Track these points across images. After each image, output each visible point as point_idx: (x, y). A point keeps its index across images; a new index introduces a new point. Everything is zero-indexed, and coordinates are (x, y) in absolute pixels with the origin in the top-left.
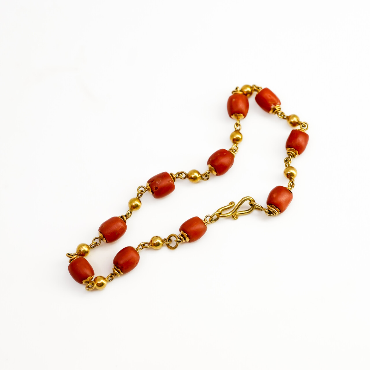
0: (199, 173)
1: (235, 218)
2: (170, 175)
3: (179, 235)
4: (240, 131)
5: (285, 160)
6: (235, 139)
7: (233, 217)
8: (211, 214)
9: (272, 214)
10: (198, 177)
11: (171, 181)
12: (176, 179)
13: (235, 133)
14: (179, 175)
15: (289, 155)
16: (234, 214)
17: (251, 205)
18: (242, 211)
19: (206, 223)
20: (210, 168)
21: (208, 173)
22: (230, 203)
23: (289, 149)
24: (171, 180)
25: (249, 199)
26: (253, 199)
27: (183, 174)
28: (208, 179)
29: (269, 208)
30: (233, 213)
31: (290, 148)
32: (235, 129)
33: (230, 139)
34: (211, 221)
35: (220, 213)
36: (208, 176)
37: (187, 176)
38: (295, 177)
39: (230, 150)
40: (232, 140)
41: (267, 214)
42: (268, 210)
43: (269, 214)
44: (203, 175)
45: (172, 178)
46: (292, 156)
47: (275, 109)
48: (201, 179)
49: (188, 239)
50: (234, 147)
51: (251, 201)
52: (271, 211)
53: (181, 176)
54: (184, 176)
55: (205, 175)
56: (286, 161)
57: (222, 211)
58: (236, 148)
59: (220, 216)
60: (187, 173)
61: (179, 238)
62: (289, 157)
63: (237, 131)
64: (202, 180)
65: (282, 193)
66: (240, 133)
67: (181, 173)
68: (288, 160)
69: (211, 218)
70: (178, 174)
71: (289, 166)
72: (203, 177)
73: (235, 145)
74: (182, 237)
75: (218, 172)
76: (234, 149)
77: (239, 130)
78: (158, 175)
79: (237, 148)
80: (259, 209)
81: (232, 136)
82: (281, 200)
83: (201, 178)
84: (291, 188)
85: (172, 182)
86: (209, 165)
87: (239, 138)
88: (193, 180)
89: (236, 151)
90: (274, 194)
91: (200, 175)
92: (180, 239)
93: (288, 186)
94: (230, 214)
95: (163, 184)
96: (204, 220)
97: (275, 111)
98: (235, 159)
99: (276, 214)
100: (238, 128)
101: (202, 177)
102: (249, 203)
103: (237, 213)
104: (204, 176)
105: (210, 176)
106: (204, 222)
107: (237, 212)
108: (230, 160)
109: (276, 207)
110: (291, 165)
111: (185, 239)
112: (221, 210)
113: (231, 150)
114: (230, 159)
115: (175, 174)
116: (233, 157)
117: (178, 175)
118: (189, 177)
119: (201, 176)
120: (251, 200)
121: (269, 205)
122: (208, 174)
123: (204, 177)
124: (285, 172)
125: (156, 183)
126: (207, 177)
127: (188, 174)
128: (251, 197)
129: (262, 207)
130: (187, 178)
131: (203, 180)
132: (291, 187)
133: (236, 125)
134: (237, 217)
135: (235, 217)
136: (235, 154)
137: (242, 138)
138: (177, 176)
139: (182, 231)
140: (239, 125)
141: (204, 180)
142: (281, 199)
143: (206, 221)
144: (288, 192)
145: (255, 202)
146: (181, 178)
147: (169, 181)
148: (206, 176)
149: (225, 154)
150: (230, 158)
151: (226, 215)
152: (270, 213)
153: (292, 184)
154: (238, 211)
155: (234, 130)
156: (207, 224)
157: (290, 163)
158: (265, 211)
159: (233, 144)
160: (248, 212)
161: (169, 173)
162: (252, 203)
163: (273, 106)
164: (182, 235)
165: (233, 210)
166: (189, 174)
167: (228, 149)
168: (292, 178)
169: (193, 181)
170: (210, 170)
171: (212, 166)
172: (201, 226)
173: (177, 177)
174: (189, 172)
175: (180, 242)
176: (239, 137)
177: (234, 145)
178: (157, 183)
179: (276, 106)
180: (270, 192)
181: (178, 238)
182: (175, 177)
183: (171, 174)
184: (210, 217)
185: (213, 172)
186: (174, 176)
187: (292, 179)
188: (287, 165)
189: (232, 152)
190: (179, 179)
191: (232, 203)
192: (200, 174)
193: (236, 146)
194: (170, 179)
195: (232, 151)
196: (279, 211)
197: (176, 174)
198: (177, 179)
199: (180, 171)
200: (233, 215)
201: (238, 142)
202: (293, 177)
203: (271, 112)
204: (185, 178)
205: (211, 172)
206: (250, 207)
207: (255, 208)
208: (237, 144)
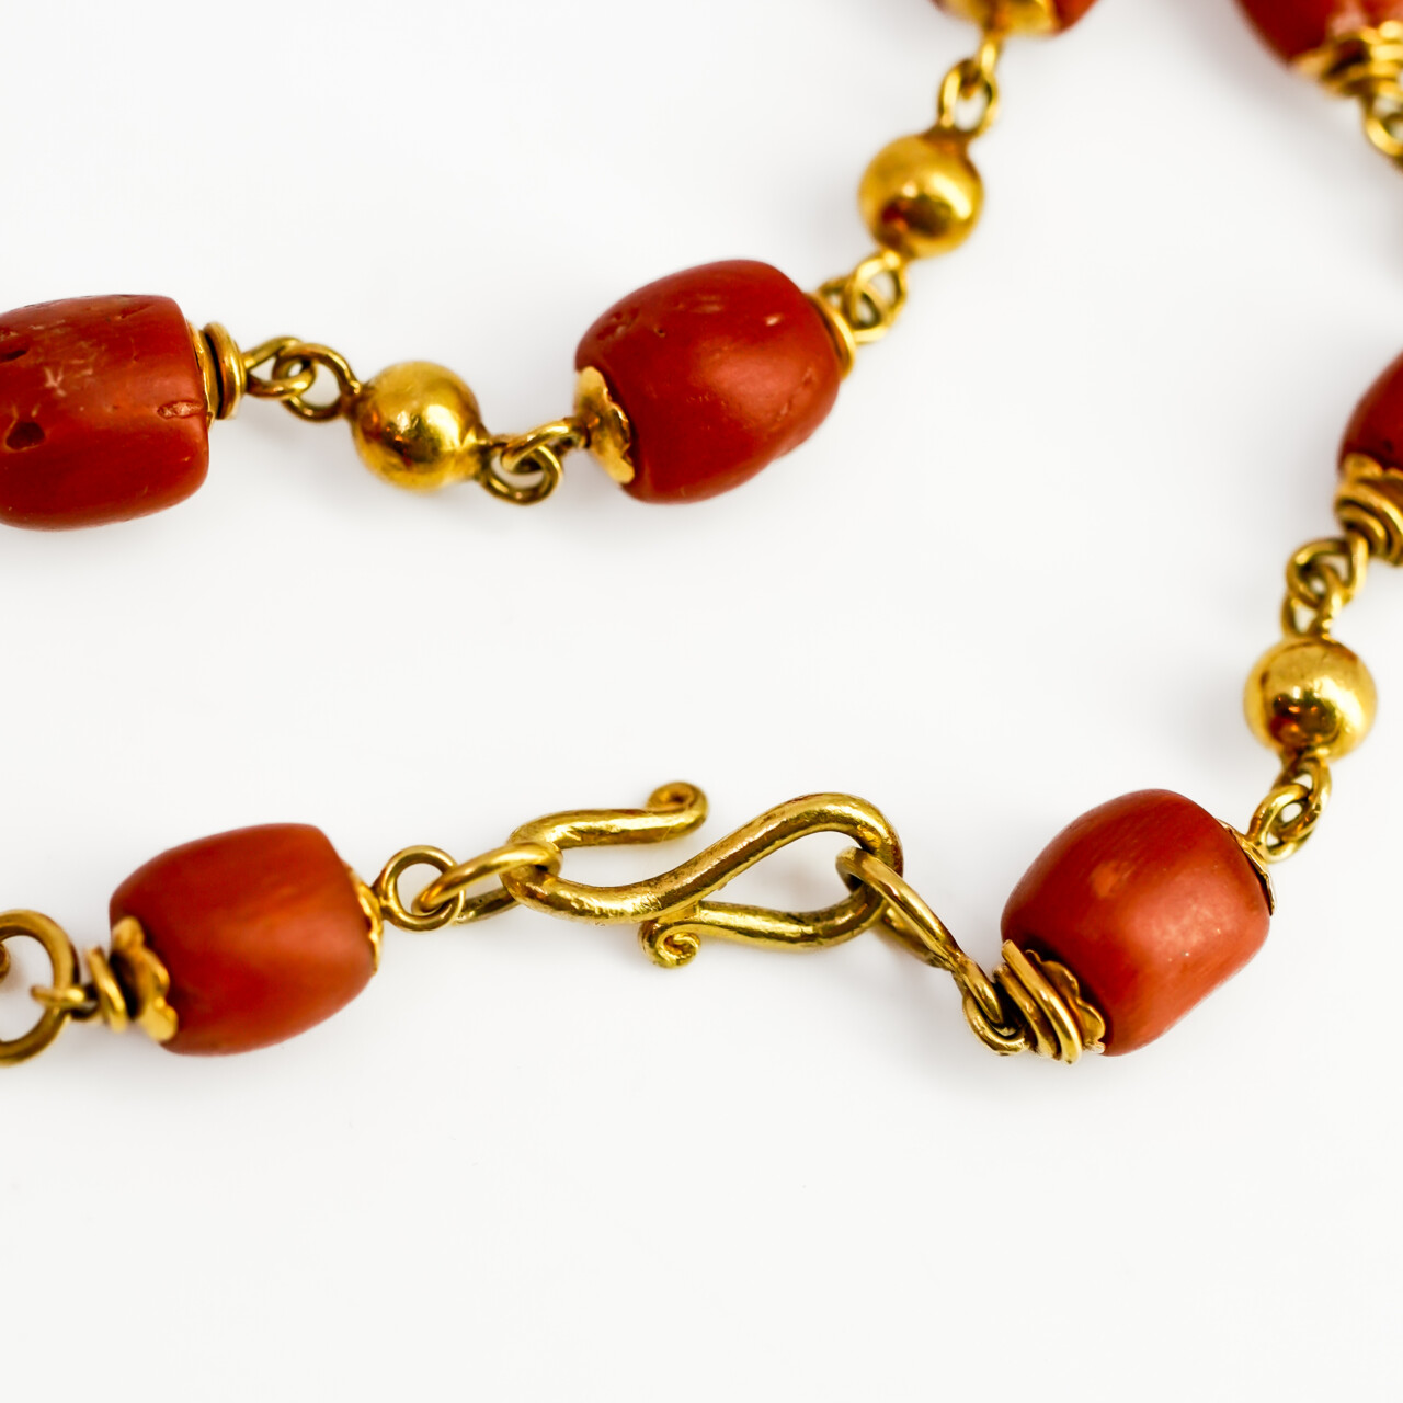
0: (471, 417)
1: (664, 952)
2: (201, 349)
3: (91, 947)
4: (978, 151)
5: (1303, 559)
6: (904, 207)
7: (649, 933)
8: (460, 850)
9: (1019, 1043)
10: (453, 454)
11: (184, 409)
12: (244, 403)
13: (924, 150)
14: (277, 373)
15: (1352, 527)
16: (669, 910)
17: (853, 882)
18: (754, 911)
19: (387, 913)
20: (587, 405)
21: (552, 442)
22: (661, 790)
23: (1373, 470)
24: (189, 401)
25: (849, 826)
26: (891, 833)
27: (323, 371)
28: (534, 495)
29: (1013, 974)
30: (669, 900)
31: (1385, 466)
32: (941, 109)
33: (862, 192)
34: (431, 915)
35: (541, 871)
36: (551, 468)
37: (353, 405)
38: (1343, 753)
39: (828, 290)
40: (872, 207)
41: (979, 1021)
42: (999, 988)
43: (993, 1026)
44: (501, 445)
45: (207, 376)
46: (1372, 549)
47: (1355, 54)
48: (476, 477)
49: (159, 1018)
50: (872, 276)
51: (866, 848)
52: (1027, 1007)
53: (299, 385)
54: (324, 388)
55: (524, 454)
56: (1308, 571)
57: (564, 844)
58: (882, 292)
59: (532, 895)
60: (364, 371)
61: (85, 978)
62: (1344, 548)
63: (949, 142)
64: (476, 488)
65: (1185, 879)
66: (970, 170)
67: (308, 360)
68: (1330, 576)
69: (448, 887)
70: (276, 354)
71: (1316, 631)
72: (496, 464)
73: (892, 259)
74: (110, 987)
75: (647, 472)
76: (866, 298)
77: (973, 133)
78: (85, 305)
79: (899, 293)
80: (917, 945)
81: (887, 166)
82: (1158, 949)
83: (472, 465)
84: (1272, 849)
85: (195, 424)
86: (593, 378)
87: (942, 212)
88: (395, 460)
89: (877, 319)
90: (1106, 856)
91: (471, 439)
92: (92, 992)
93: (1256, 824)
94: (631, 904)
95: (109, 410)
96: (376, 889)
97: (1355, 73)
98: (851, 392)
99: (1058, 1052)
100: (964, 113)
101: (485, 465)
102: (841, 864)
103: (705, 915)
104: (511, 462)
105: (561, 476)
106: (367, 905)
107: (703, 905)
108: (804, 396)
109: (1088, 995)
110: (1339, 627)
111: (134, 1008)
112: (561, 831)
113: (835, 301)
114: (808, 383)
115: (245, 346)
116: (832, 364)
117: (271, 362)
118: (368, 417)
119: (483, 454)
120: (869, 835)
121: (1022, 948)
122: (551, 456)
123: (503, 466)
124: (1264, 679)
125: (44, 379)
126: (533, 479)
127: (366, 387)
128: (877, 813)
129: (951, 942)
130: (341, 426)
131: (489, 487)
132: (1279, 835)
133: (954, 83)
134: (685, 951)
135: (669, 941)
136: (861, 344)
137: (969, 223)
138: (264, 372)
139: (129, 928)
140: (990, 92)
141: (496, 492)
142: (1156, 933)
143: (392, 904)
144: (1243, 883)
145: (898, 866)
146: (289, 404)
147: (170, 405)
148: (530, 465)
149: (772, 321)
150: (811, 372)
151: (594, 903)
152: (1007, 1024)
153: (1296, 810)
154: (713, 895)
155: (925, 119)
156: (387, 923)
157: (1336, 600)
158: (967, 993)
159: (868, 244)
160: (805, 938)
161: (196, 317)
162: (876, 869)
163: (1348, 22)
164: (119, 964)
165: (675, 874)
166: (378, 397)
167: (807, 280)
168: (1315, 760)
169: (386, 470)
170: (585, 428)
171: (615, 395)
172: (327, 939)
173: (253, 386)
174: (386, 374)
175: (79, 1014)
176: (946, 206)
177: (877, 256)
178: (51, 382)
179: (1375, 22)
180: (1072, 828)
181: (76, 978)
182: (239, 380)
183: (209, 337)
184: (435, 873)
185: (601, 450)
186: (230, 362)
187: (1309, 766)
188: (1305, 617)
189: (840, 323)
190: (274, 406)
191: (682, 797)
192: (481, 430)
193: (895, 276)
194: (186, 387)
195: (846, 311)
196: (1101, 1032)
197: (253, 353)
198: (249, 398)
199: (307, 333)
200: (655, 921)
201: (920, 244)
202: (1321, 752)
203: (1315, 63)
204: (324, 414)
205: (588, 445)
206: (842, 893)
207: (885, 921)
208: (908, 255)
